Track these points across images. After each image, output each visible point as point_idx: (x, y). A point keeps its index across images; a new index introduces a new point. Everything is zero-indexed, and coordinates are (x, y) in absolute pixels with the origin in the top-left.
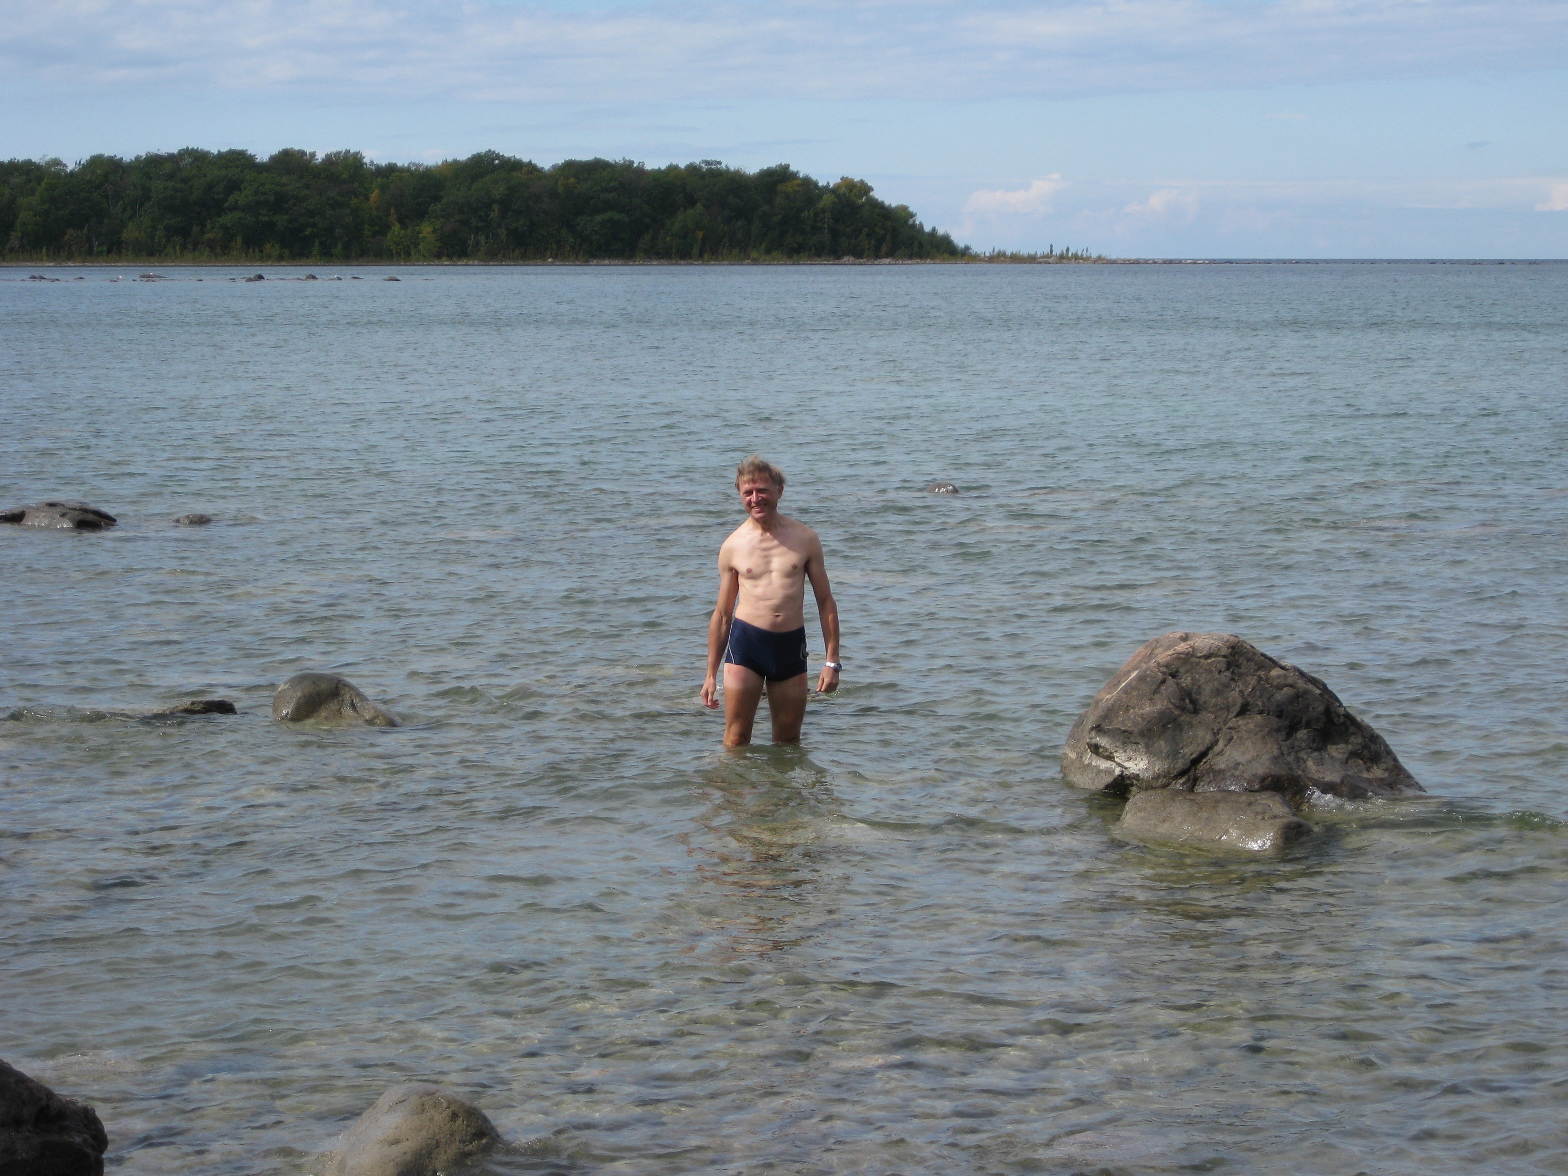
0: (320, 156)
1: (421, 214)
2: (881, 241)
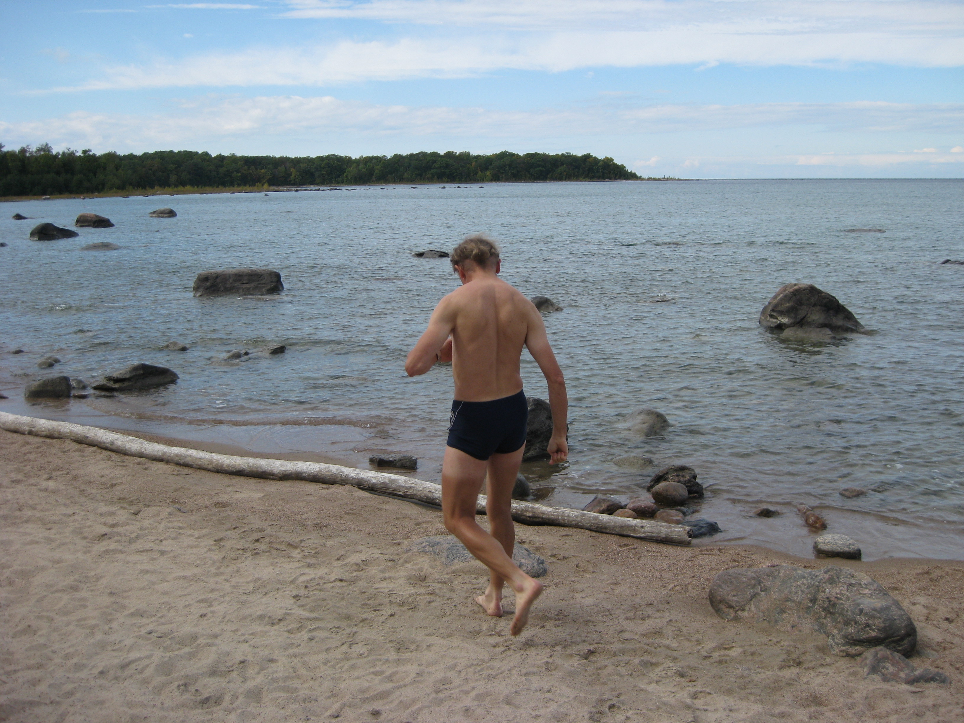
0: (458, 153)
1: (487, 169)
2: (617, 175)
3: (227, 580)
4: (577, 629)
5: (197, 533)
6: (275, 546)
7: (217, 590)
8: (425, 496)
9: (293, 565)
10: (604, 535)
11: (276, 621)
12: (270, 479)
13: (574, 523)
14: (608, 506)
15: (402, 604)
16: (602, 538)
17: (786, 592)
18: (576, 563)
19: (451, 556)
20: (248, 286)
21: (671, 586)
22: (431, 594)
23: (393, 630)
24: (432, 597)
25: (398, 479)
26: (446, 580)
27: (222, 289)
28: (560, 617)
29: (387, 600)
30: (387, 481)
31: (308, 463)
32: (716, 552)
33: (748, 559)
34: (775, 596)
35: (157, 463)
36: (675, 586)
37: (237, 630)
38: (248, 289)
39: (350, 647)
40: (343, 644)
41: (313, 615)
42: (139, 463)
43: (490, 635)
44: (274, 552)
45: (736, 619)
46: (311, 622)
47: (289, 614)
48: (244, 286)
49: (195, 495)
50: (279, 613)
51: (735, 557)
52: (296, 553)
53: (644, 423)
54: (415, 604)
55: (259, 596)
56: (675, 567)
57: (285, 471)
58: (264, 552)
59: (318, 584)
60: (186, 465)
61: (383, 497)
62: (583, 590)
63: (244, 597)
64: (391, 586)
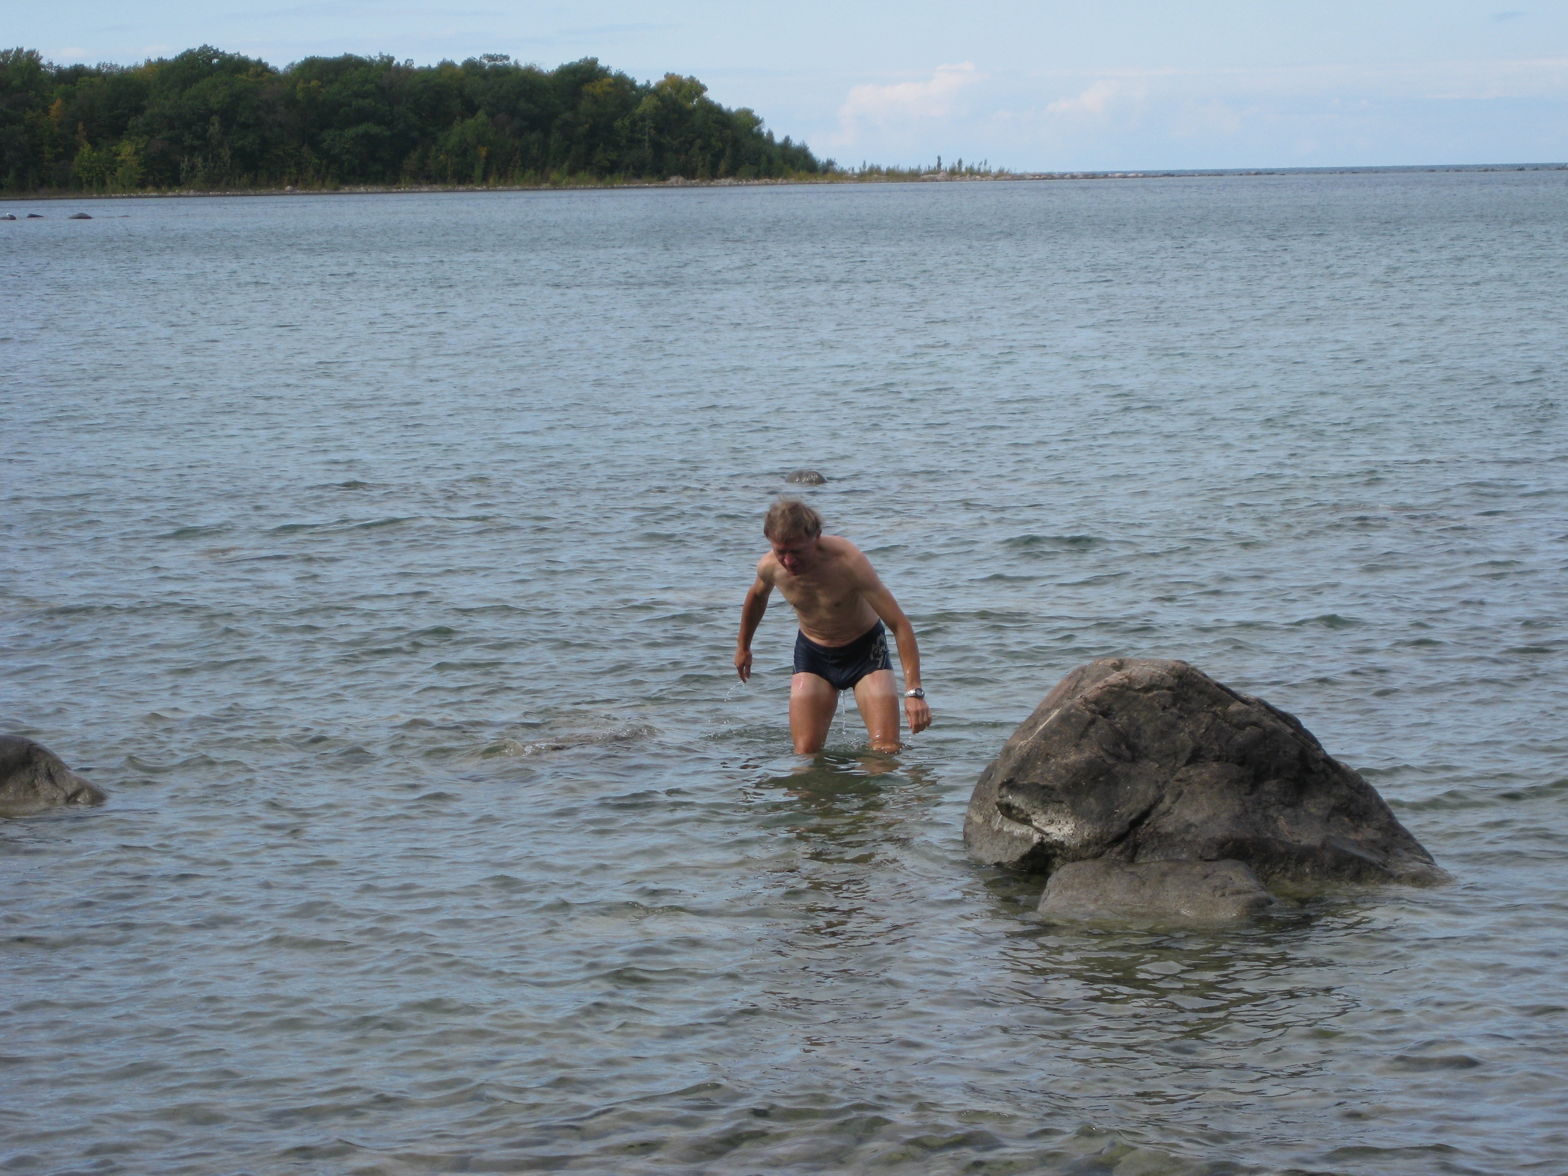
1: (118, 131)
2: (718, 156)
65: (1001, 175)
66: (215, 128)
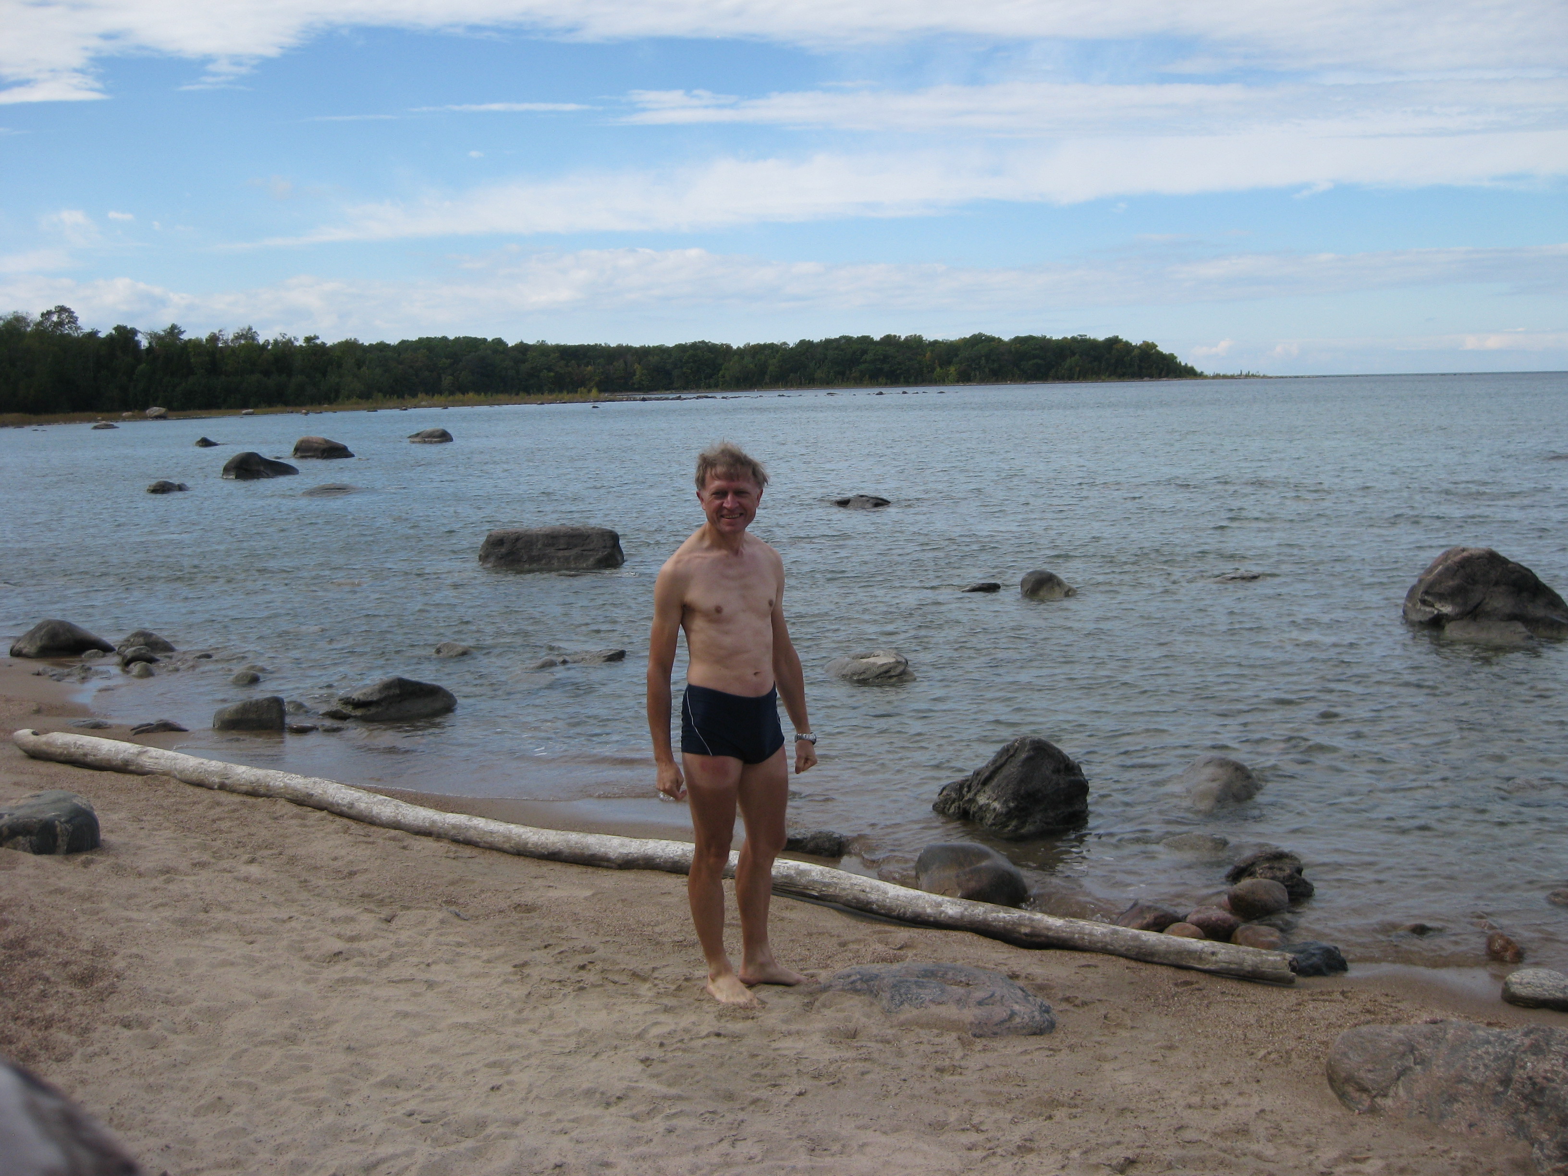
0: (903, 338)
1: (949, 363)
2: (1162, 370)
3: (534, 1031)
4: (1106, 1123)
5: (485, 954)
6: (610, 976)
7: (519, 1047)
8: (855, 898)
9: (640, 1009)
10: (1149, 966)
11: (614, 1099)
12: (603, 867)
13: (1099, 945)
14: (1156, 918)
15: (817, 1077)
16: (1146, 971)
17: (1458, 1066)
18: (1103, 1012)
19: (897, 997)
20: (566, 553)
21: (1262, 1053)
22: (866, 1059)
23: (803, 1118)
24: (868, 1065)
25: (810, 871)
26: (890, 1037)
27: (525, 557)
28: (1078, 1101)
29: (794, 1069)
30: (792, 872)
31: (664, 842)
32: (1337, 996)
33: (1391, 1010)
34: (1439, 1072)
35: (423, 838)
36: (1269, 1053)
37: (549, 1114)
38: (567, 559)
39: (733, 1145)
40: (721, 1140)
41: (673, 1091)
42: (394, 839)
43: (963, 1130)
44: (610, 987)
45: (1373, 1110)
46: (670, 1103)
47: (633, 1089)
48: (561, 554)
49: (482, 891)
50: (619, 1087)
51: (1368, 1006)
52: (645, 989)
53: (1213, 780)
54: (840, 1076)
55: (585, 1059)
56: (1269, 1021)
57: (628, 854)
58: (594, 986)
59: (682, 1041)
60: (469, 843)
61: (785, 899)
62: (1116, 1058)
63: (561, 1060)
64: (800, 1045)
65: (1264, 377)
66: (983, 361)
